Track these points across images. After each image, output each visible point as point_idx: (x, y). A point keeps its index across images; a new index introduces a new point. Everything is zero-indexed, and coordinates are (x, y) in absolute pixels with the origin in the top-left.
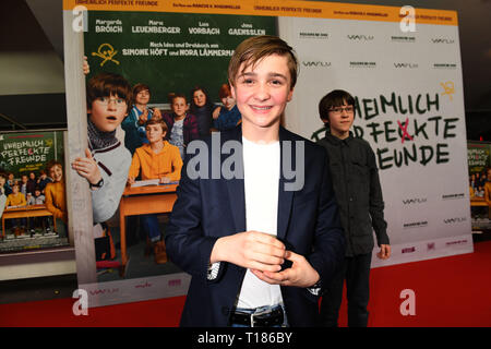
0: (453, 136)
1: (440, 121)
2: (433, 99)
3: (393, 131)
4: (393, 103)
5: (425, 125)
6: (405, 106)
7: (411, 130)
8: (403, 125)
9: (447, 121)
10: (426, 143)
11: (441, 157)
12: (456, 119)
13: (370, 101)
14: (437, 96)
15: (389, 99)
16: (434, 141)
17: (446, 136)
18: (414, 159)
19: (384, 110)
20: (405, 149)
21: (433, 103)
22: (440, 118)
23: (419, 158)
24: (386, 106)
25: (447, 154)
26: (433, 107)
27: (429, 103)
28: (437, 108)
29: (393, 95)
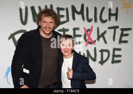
0: (126, 42)
1: (117, 30)
2: (113, 12)
3: (80, 36)
4: (81, 13)
5: (105, 32)
6: (91, 16)
7: (94, 36)
8: (88, 32)
9: (123, 30)
10: (105, 47)
11: (116, 59)
12: (130, 29)
13: (63, 9)
14: (117, 9)
15: (79, 9)
16: (111, 45)
17: (121, 42)
18: (94, 60)
19: (74, 18)
20: (88, 51)
21: (113, 15)
22: (117, 27)
23: (99, 59)
24: (76, 15)
25: (120, 56)
26: (113, 18)
27: (110, 15)
28: (116, 19)
29: (82, 6)
